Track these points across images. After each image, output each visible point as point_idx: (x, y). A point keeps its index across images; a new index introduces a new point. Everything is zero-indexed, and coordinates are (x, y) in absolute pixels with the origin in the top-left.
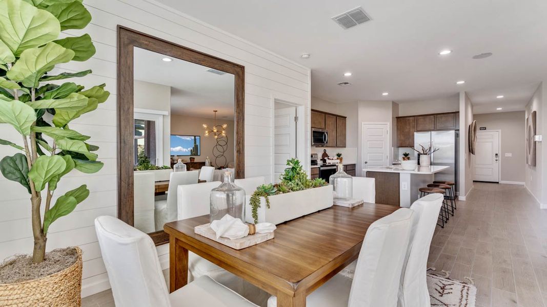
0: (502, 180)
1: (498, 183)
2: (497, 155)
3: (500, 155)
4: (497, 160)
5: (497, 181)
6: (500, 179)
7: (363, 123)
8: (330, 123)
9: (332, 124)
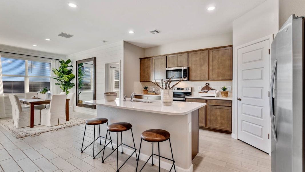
7: (237, 48)
8: (198, 58)
9: (200, 59)
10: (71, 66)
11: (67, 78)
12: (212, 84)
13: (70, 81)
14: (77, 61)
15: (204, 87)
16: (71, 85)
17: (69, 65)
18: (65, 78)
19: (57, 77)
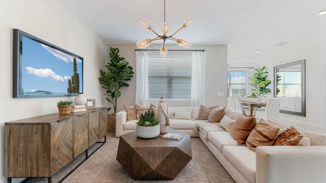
10: (265, 72)
11: (264, 84)
13: (266, 86)
14: (274, 67)
16: (268, 91)
17: (264, 71)
18: (262, 84)
19: (253, 84)
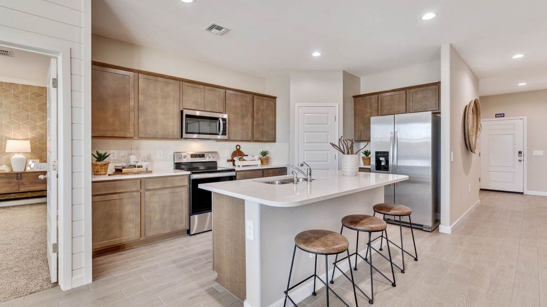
0: (528, 189)
1: (522, 193)
2: (520, 153)
3: (525, 153)
4: (520, 161)
5: (522, 192)
6: (525, 190)
7: (297, 105)
8: (238, 104)
9: (242, 105)
12: (245, 147)
15: (235, 152)
